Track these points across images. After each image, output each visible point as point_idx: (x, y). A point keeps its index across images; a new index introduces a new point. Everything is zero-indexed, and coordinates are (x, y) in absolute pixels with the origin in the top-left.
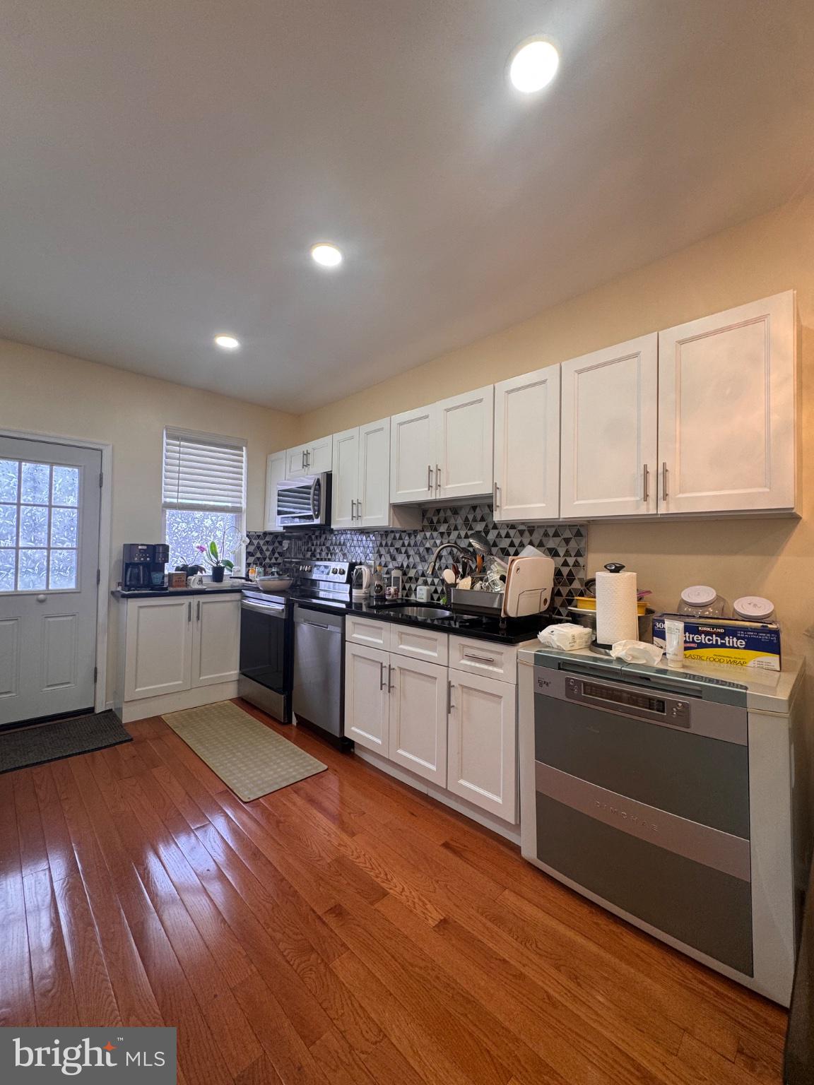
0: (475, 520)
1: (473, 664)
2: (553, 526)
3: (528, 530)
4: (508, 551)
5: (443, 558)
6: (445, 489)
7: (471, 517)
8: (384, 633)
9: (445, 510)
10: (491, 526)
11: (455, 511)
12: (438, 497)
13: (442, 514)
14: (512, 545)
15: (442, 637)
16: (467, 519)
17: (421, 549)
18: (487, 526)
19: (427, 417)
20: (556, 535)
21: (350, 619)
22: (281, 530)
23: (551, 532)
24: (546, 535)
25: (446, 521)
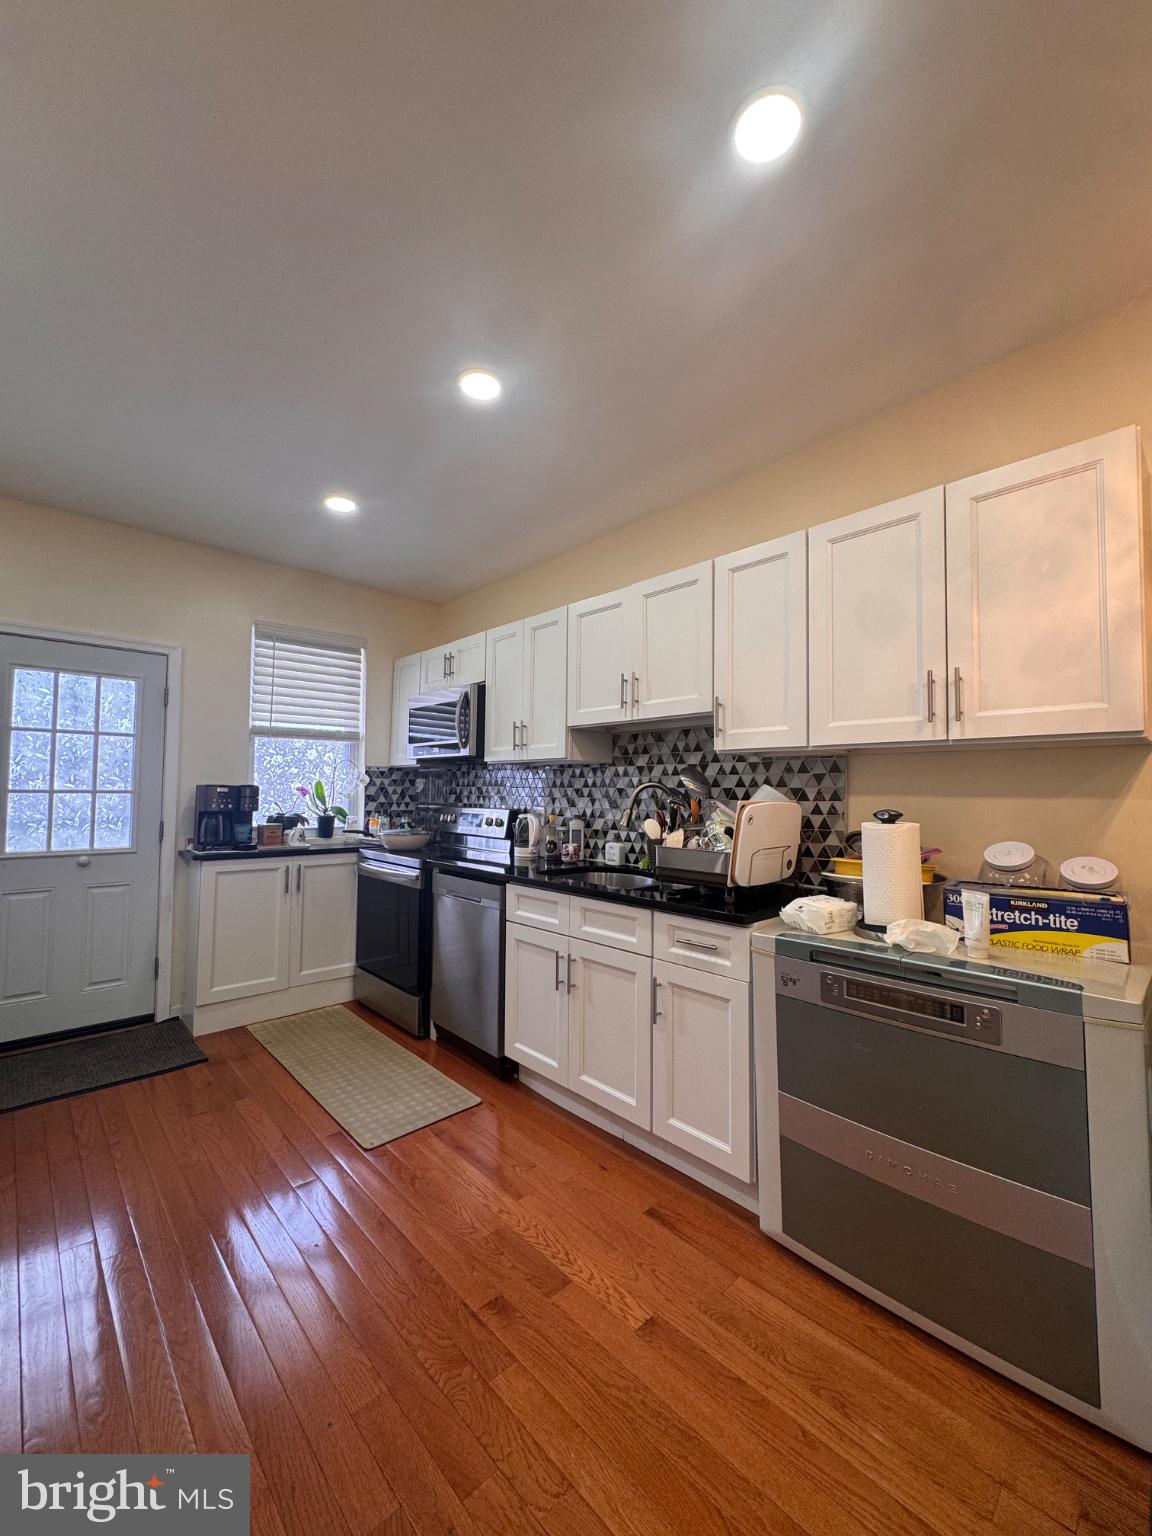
0: (687, 749)
1: (688, 953)
2: (798, 758)
3: (763, 764)
4: (734, 793)
5: (643, 803)
6: (645, 706)
7: (681, 746)
8: (560, 909)
9: (645, 735)
10: (710, 758)
11: (659, 737)
12: (635, 718)
13: (640, 741)
14: (740, 784)
15: (643, 915)
16: (675, 749)
17: (611, 791)
18: (704, 757)
19: (618, 605)
20: (803, 769)
21: (512, 890)
22: (414, 763)
23: (796, 766)
24: (789, 769)
25: (645, 751)
